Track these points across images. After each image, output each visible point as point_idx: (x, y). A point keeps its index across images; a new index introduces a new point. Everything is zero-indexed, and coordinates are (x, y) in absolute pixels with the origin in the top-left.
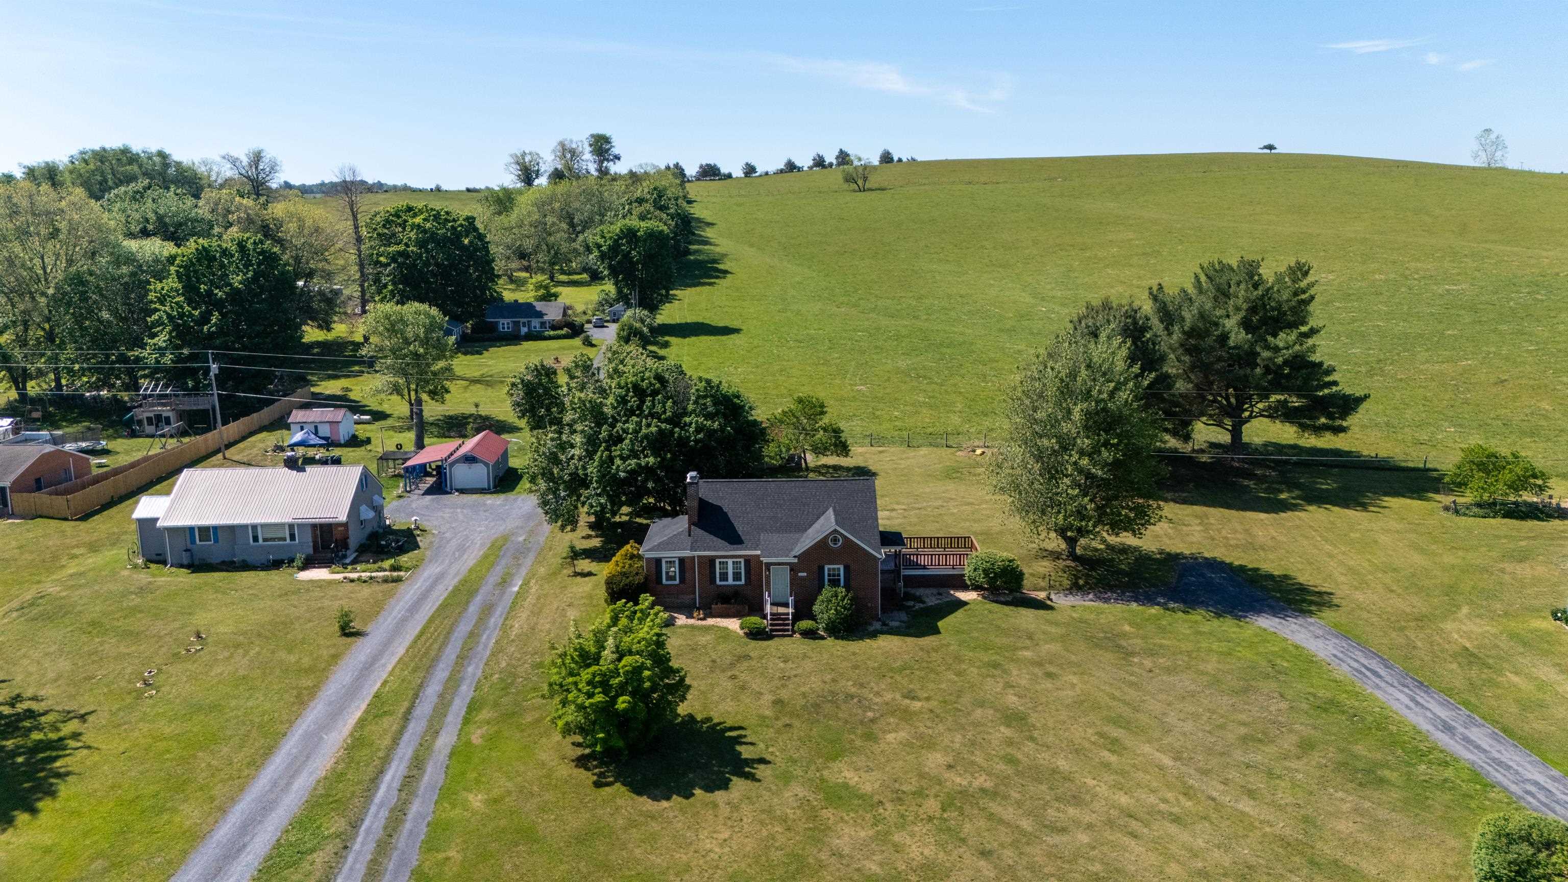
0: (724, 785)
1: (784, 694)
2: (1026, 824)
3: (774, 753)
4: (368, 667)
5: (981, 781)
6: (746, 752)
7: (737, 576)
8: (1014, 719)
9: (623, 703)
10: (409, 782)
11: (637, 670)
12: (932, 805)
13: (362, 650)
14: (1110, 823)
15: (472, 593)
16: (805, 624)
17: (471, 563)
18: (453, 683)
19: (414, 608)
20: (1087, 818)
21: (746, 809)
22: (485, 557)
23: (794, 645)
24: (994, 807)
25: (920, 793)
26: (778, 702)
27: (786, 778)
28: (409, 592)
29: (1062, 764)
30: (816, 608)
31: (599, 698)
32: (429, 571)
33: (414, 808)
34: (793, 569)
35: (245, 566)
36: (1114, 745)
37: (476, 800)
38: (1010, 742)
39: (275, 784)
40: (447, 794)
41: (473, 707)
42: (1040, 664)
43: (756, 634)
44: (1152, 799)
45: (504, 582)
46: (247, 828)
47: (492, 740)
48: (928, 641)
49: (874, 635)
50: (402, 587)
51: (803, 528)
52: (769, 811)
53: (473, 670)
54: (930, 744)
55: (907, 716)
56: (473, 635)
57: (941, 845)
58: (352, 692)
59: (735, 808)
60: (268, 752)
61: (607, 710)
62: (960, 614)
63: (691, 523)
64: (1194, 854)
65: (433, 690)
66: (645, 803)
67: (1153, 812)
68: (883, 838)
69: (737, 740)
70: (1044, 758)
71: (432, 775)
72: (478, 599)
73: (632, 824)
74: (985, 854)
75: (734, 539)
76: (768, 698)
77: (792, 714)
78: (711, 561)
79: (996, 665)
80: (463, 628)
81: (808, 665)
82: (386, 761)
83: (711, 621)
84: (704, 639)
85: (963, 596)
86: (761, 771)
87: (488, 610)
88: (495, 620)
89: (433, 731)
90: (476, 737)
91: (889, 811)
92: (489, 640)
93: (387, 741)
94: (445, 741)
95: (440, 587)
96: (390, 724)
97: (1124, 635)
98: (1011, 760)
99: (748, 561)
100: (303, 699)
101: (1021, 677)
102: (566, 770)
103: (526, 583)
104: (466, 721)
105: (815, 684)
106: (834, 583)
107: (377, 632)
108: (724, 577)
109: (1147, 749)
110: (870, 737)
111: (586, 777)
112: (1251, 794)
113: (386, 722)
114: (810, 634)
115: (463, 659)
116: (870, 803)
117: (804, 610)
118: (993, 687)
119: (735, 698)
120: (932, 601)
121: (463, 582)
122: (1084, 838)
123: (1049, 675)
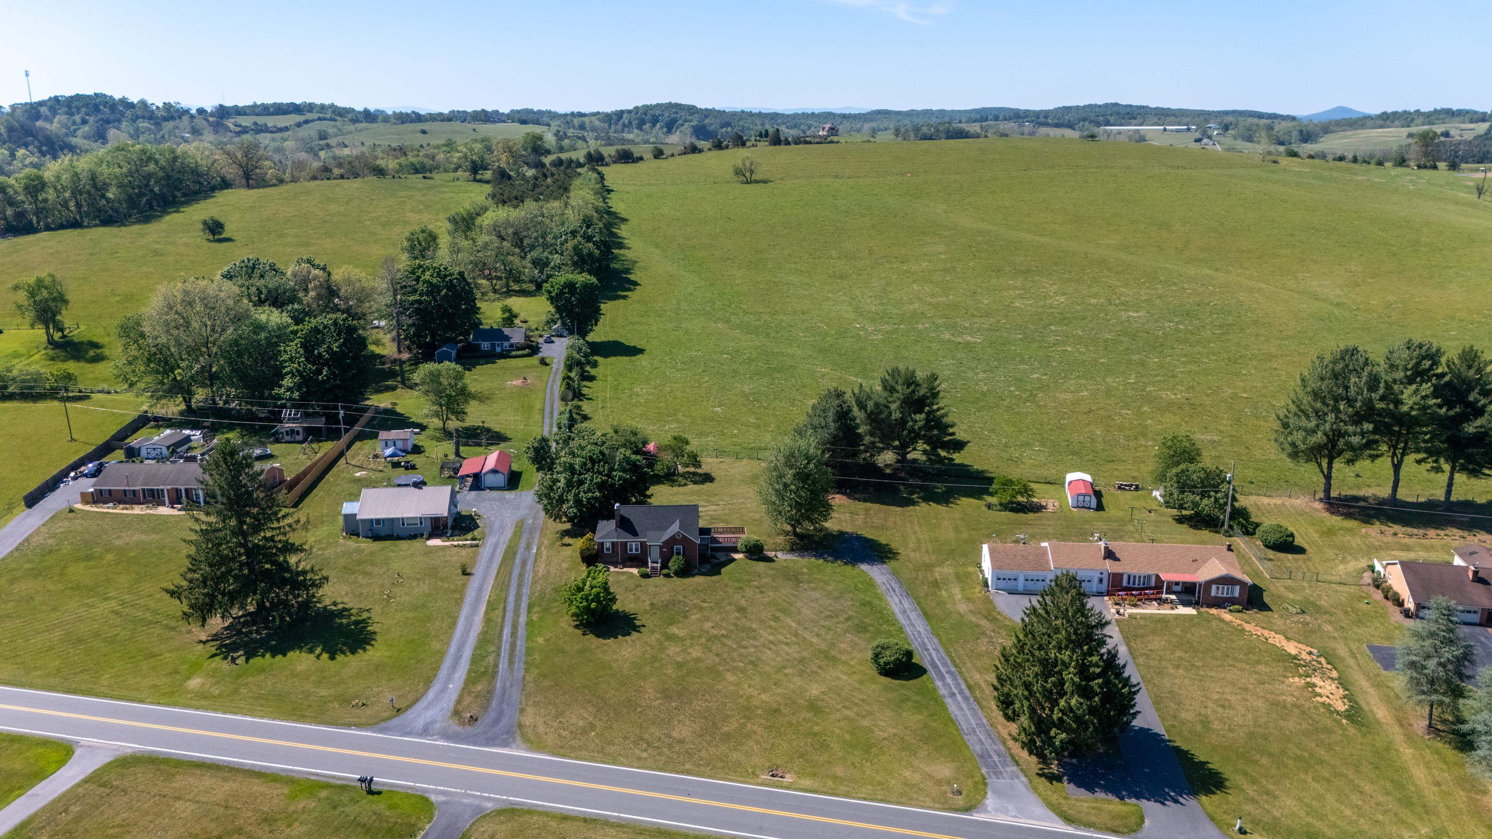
0: (629, 634)
1: (654, 601)
2: (734, 646)
3: (649, 623)
4: (480, 589)
5: (723, 632)
6: (637, 623)
7: (637, 550)
8: (742, 610)
9: (593, 605)
10: (514, 634)
11: (598, 594)
12: (703, 640)
13: (474, 582)
14: (764, 645)
15: (515, 554)
16: (665, 571)
17: (509, 536)
18: (518, 596)
19: (490, 561)
20: (756, 644)
21: (638, 642)
22: (515, 532)
23: (660, 580)
24: (725, 640)
25: (700, 636)
26: (652, 604)
27: (653, 632)
28: (485, 552)
29: (754, 626)
30: (670, 564)
31: (585, 604)
32: (491, 541)
33: (519, 643)
34: (661, 547)
35: (399, 538)
36: (776, 619)
37: (540, 640)
38: (737, 618)
39: (462, 635)
40: (529, 638)
41: (530, 607)
42: (758, 588)
43: (645, 576)
44: (782, 638)
45: (528, 547)
46: (460, 649)
47: (541, 619)
48: (715, 578)
49: (693, 576)
50: (481, 549)
51: (666, 529)
52: (646, 642)
53: (526, 591)
54: (707, 619)
55: (701, 609)
56: (521, 575)
57: (703, 652)
58: (478, 599)
59: (633, 641)
60: (454, 624)
61: (587, 608)
62: (732, 565)
63: (617, 526)
64: (787, 654)
65: (511, 599)
66: (601, 641)
67: (780, 642)
68: (684, 651)
69: (635, 619)
70: (748, 624)
71: (521, 631)
72: (518, 557)
73: (598, 647)
74: (717, 655)
75: (635, 533)
76: (648, 602)
77: (658, 609)
78: (626, 543)
79: (741, 588)
80: (516, 572)
81: (665, 589)
82: (502, 627)
83: (625, 570)
84: (622, 578)
85: (737, 556)
86: (642, 629)
87: (524, 563)
88: (529, 567)
89: (516, 614)
90: (535, 618)
91: (688, 642)
92: (529, 576)
93: (500, 620)
94: (523, 619)
95: (499, 550)
96: (499, 612)
97: (803, 573)
98: (735, 625)
99: (642, 543)
100: (459, 602)
101: (749, 593)
102: (571, 630)
103: (539, 549)
104: (529, 612)
105: (667, 596)
106: (678, 554)
107: (478, 571)
108: (631, 550)
109: (789, 620)
110: (686, 617)
111: (579, 632)
112: (818, 635)
113: (497, 612)
114: (667, 576)
115: (520, 586)
116: (682, 640)
117: (664, 566)
118: (737, 597)
119: (635, 602)
120: (722, 559)
121: (509, 547)
122: (752, 650)
123: (761, 592)
